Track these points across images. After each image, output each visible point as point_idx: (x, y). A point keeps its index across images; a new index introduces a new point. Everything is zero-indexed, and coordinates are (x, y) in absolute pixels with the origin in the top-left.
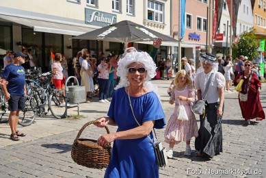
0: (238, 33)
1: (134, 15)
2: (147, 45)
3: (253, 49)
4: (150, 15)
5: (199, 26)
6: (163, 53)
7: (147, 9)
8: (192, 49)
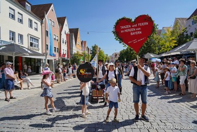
0: (73, 53)
1: (23, 44)
2: (30, 58)
3: (79, 60)
4: (31, 44)
5: (55, 51)
6: (39, 62)
7: (30, 41)
8: (52, 60)
